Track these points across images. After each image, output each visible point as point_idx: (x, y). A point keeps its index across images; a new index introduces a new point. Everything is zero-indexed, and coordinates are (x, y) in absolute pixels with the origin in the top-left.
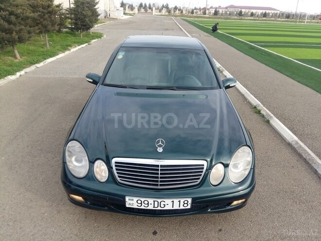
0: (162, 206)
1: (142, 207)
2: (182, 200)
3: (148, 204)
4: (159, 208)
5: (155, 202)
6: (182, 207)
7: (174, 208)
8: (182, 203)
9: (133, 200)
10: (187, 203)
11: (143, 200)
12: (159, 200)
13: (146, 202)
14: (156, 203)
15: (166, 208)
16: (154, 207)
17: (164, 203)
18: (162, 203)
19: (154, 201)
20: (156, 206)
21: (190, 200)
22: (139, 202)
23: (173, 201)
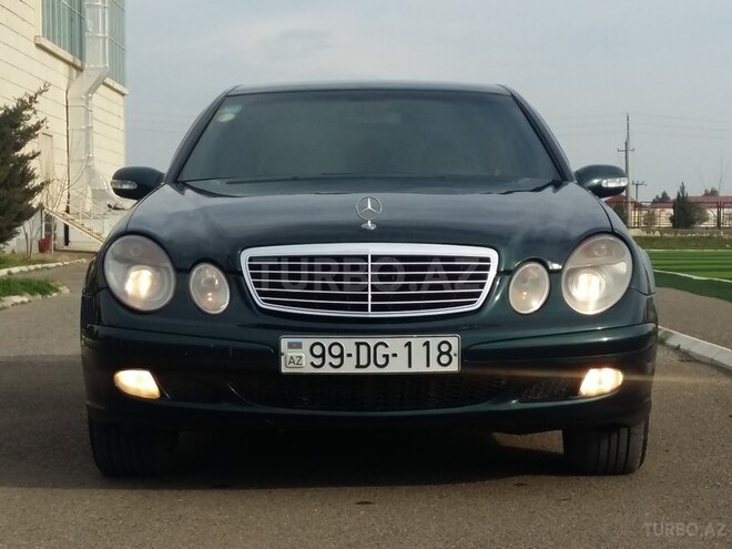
0: (381, 361)
1: (327, 369)
2: (434, 341)
3: (341, 356)
4: (372, 369)
5: (361, 347)
6: (435, 368)
7: (414, 369)
8: (434, 353)
9: (299, 346)
10: (448, 353)
11: (327, 342)
12: (372, 342)
13: (335, 350)
14: (363, 349)
15: (390, 369)
16: (358, 366)
17: (386, 351)
18: (381, 350)
19: (358, 344)
20: (363, 361)
21: (454, 341)
22: (317, 350)
23: (409, 344)
